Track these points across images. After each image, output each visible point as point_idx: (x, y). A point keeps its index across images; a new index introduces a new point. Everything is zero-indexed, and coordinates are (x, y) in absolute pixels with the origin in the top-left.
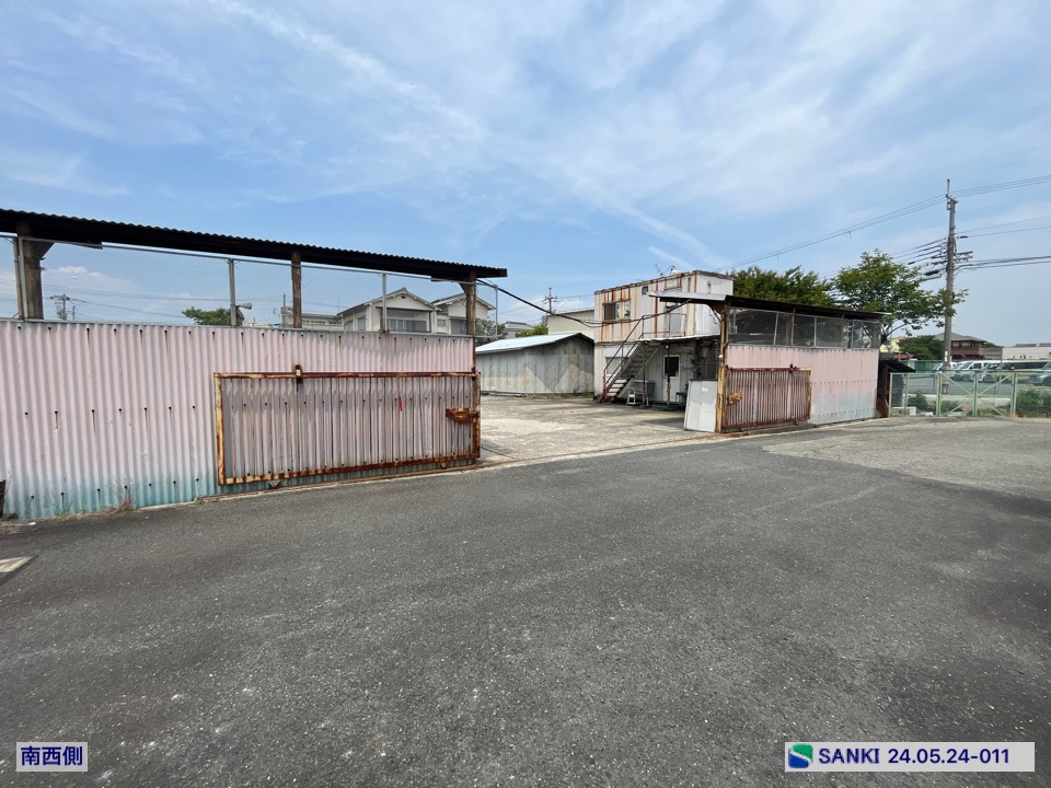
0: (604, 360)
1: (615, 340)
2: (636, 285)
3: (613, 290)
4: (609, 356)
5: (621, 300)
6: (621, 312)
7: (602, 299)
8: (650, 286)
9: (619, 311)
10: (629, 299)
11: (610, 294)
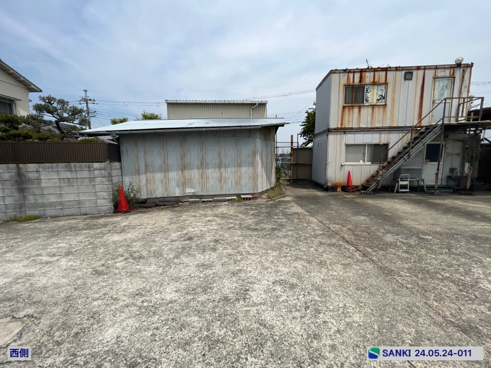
0: (344, 147)
1: (363, 125)
2: (397, 69)
3: (362, 71)
4: (351, 142)
5: (374, 83)
6: (373, 95)
7: (344, 79)
8: (415, 73)
9: (369, 95)
10: (386, 84)
11: (357, 76)
